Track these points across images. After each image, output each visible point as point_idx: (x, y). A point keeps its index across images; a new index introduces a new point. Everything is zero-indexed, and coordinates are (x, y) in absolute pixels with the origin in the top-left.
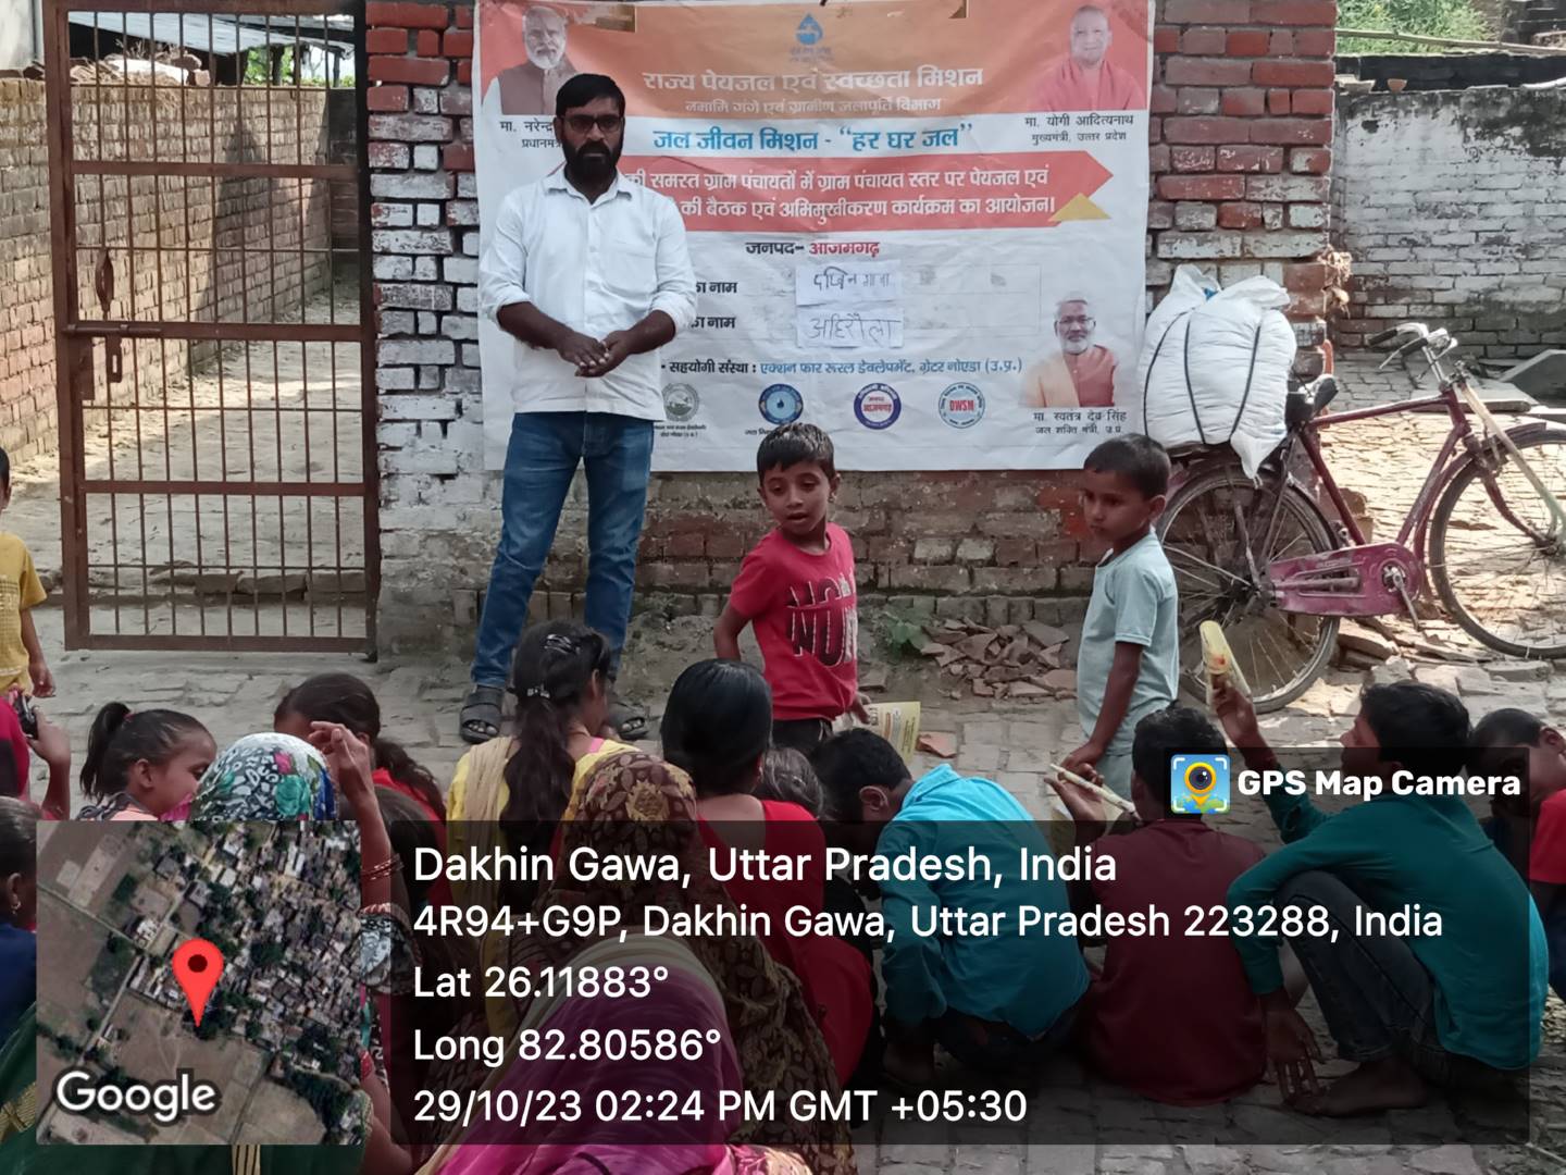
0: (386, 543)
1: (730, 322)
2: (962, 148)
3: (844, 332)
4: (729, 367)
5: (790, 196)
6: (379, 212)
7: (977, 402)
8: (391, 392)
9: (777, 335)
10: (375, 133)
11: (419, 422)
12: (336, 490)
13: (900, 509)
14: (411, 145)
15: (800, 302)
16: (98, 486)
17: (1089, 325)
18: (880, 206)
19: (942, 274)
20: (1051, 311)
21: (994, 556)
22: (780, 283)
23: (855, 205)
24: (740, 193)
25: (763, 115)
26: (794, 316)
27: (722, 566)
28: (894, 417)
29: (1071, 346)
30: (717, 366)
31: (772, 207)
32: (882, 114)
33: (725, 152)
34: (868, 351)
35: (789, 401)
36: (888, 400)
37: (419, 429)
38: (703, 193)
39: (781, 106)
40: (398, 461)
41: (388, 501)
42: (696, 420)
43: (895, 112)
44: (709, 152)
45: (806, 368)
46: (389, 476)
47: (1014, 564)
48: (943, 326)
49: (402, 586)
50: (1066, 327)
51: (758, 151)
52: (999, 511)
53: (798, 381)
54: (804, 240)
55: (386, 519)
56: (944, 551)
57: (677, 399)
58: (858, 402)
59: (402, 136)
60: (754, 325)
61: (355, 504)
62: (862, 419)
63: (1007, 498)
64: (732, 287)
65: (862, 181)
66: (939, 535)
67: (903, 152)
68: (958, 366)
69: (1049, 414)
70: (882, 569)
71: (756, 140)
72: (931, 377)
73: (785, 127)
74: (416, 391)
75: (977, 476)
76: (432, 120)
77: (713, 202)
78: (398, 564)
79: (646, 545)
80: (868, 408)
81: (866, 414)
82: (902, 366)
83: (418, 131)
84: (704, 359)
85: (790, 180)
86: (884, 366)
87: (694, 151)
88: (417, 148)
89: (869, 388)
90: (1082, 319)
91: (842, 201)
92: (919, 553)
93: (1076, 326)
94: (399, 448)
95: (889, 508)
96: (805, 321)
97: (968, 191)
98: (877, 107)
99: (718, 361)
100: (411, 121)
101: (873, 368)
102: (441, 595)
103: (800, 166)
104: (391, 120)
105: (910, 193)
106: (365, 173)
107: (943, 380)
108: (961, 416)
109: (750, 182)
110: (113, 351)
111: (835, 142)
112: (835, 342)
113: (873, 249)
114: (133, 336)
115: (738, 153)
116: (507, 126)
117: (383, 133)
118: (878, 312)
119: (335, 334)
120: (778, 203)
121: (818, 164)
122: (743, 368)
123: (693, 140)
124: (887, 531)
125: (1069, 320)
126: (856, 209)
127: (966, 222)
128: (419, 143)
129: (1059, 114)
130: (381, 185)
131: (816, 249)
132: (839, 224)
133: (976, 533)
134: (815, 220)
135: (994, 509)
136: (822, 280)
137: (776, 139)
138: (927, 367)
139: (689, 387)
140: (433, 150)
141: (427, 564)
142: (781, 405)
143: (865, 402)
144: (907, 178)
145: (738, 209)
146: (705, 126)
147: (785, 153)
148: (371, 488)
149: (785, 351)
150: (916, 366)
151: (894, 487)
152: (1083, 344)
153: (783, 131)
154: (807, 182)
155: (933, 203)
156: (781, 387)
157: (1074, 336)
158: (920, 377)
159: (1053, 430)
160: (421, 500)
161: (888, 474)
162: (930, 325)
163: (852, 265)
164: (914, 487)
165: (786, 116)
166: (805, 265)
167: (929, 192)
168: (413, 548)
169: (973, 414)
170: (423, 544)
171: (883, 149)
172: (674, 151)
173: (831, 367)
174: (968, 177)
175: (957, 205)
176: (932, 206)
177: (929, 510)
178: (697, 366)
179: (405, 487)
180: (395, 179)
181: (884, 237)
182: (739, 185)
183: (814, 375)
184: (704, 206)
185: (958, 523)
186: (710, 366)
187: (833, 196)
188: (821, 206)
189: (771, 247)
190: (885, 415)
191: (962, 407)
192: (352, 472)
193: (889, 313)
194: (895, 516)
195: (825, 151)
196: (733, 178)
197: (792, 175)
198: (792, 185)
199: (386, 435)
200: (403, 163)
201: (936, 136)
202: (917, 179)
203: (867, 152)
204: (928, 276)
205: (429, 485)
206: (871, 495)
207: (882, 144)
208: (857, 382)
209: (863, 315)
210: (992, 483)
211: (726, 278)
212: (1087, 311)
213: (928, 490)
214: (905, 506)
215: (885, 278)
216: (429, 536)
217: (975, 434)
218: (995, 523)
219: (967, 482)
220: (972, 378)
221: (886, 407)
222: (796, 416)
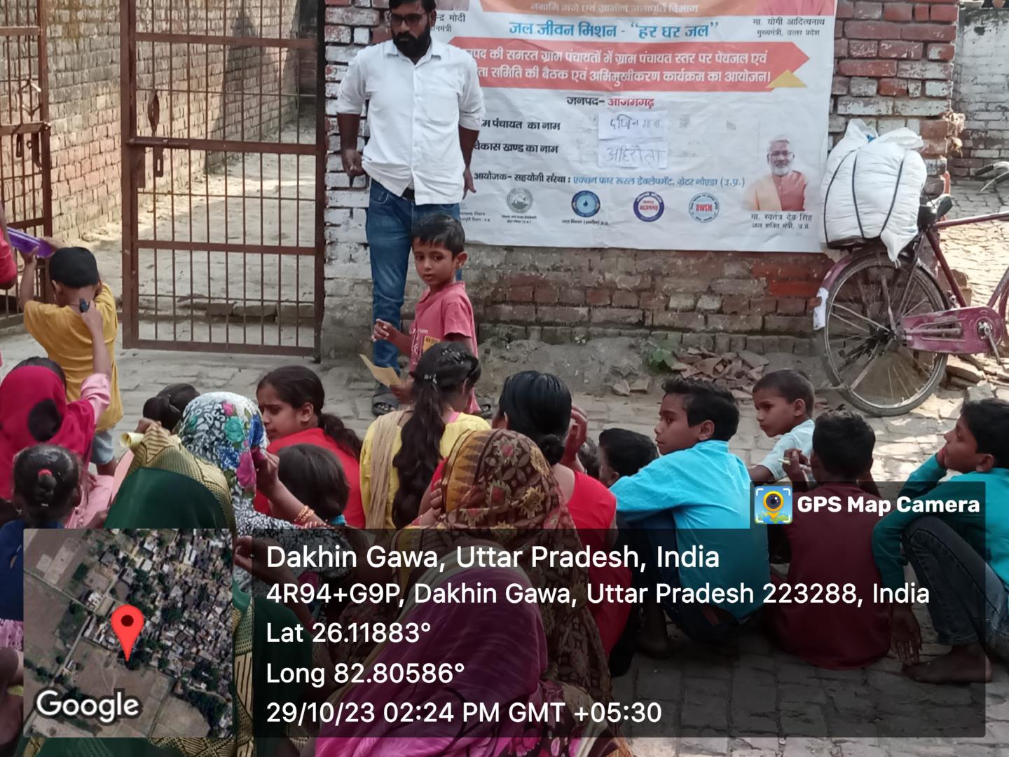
0: (328, 286)
1: (555, 149)
2: (711, 38)
3: (629, 157)
4: (552, 178)
5: (596, 67)
6: (330, 71)
7: (714, 206)
8: (334, 189)
9: (584, 158)
10: (329, 19)
11: (351, 209)
12: (297, 251)
13: (661, 274)
14: (352, 28)
15: (601, 136)
16: (147, 244)
17: (790, 157)
18: (655, 75)
19: (695, 121)
20: (765, 147)
21: (721, 307)
22: (588, 124)
23: (639, 74)
24: (564, 64)
25: (581, 13)
26: (597, 146)
27: (544, 308)
28: (659, 215)
29: (777, 171)
30: (545, 178)
31: (585, 73)
32: (659, 15)
33: (556, 37)
34: (644, 170)
35: (591, 202)
36: (656, 203)
37: (351, 213)
38: (540, 64)
39: (593, 8)
40: (338, 234)
41: (330, 260)
42: (530, 213)
43: (668, 13)
44: (545, 37)
45: (603, 181)
46: (331, 243)
47: (735, 313)
48: (694, 155)
49: (338, 315)
50: (775, 158)
51: (577, 37)
52: (727, 278)
53: (596, 188)
54: (605, 96)
55: (328, 271)
56: (689, 303)
57: (518, 198)
58: (636, 204)
59: (346, 22)
60: (569, 151)
61: (309, 261)
62: (639, 215)
63: (732, 269)
64: (557, 126)
65: (644, 58)
66: (686, 293)
67: (672, 40)
68: (703, 181)
70: (648, 313)
71: (576, 30)
72: (685, 189)
73: (595, 21)
74: (351, 188)
75: (712, 255)
76: (366, 12)
77: (546, 69)
78: (336, 300)
79: (495, 293)
80: (642, 208)
81: (641, 212)
82: (666, 180)
83: (357, 18)
84: (536, 173)
85: (596, 57)
86: (654, 180)
87: (536, 36)
88: (356, 30)
89: (644, 195)
90: (785, 153)
91: (631, 72)
92: (673, 304)
93: (782, 157)
94: (339, 225)
95: (654, 274)
96: (603, 150)
97: (713, 66)
98: (656, 9)
99: (546, 175)
100: (352, 12)
101: (647, 181)
102: (362, 321)
103: (604, 47)
104: (340, 11)
105: (676, 67)
106: (322, 46)
107: (692, 191)
108: (704, 215)
109: (571, 57)
110: (158, 157)
111: (628, 32)
112: (621, 164)
113: (649, 103)
114: (171, 147)
115: (564, 38)
117: (334, 19)
118: (652, 145)
119: (300, 150)
120: (588, 72)
121: (616, 47)
122: (562, 179)
123: (535, 29)
124: (652, 289)
125: (777, 153)
126: (640, 76)
127: (712, 87)
128: (357, 26)
129: (776, 17)
130: (332, 53)
131: (613, 103)
132: (627, 86)
133: (710, 292)
134: (613, 83)
135: (722, 277)
136: (616, 122)
137: (590, 29)
138: (683, 182)
139: (526, 191)
140: (366, 32)
141: (354, 301)
142: (586, 204)
143: (641, 204)
144: (673, 57)
145: (563, 74)
146: (543, 20)
147: (594, 39)
148: (320, 251)
149: (589, 169)
150: (675, 181)
151: (657, 261)
152: (785, 170)
153: (594, 24)
154: (608, 58)
155: (690, 74)
156: (586, 192)
157: (780, 164)
158: (678, 189)
159: (764, 226)
160: (351, 260)
161: (653, 251)
162: (685, 154)
163: (635, 113)
164: (671, 260)
165: (596, 14)
166: (604, 112)
167: (688, 67)
168: (345, 290)
169: (711, 214)
170: (352, 289)
171: (659, 38)
172: (522, 36)
173: (619, 181)
174: (714, 57)
175: (706, 76)
176: (690, 76)
177: (680, 276)
178: (532, 177)
179: (341, 251)
180: (341, 49)
181: (658, 96)
182: (564, 59)
183: (608, 185)
184: (541, 72)
185: (700, 285)
186: (541, 177)
187: (625, 67)
188: (617, 74)
189: (583, 100)
190: (654, 213)
191: (704, 209)
192: (308, 240)
193: (660, 146)
194: (658, 279)
195: (621, 38)
196: (560, 54)
197: (599, 53)
198: (598, 60)
199: (330, 216)
200: (346, 39)
201: (693, 30)
202: (682, 57)
203: (648, 40)
204: (685, 122)
205: (357, 250)
206: (642, 265)
207: (659, 34)
208: (636, 190)
209: (641, 146)
210: (722, 259)
211: (553, 120)
212: (789, 148)
213: (680, 262)
214: (664, 273)
215: (657, 123)
216: (356, 283)
217: (711, 227)
218: (724, 285)
219: (706, 259)
220: (711, 190)
221: (655, 208)
222: (596, 211)
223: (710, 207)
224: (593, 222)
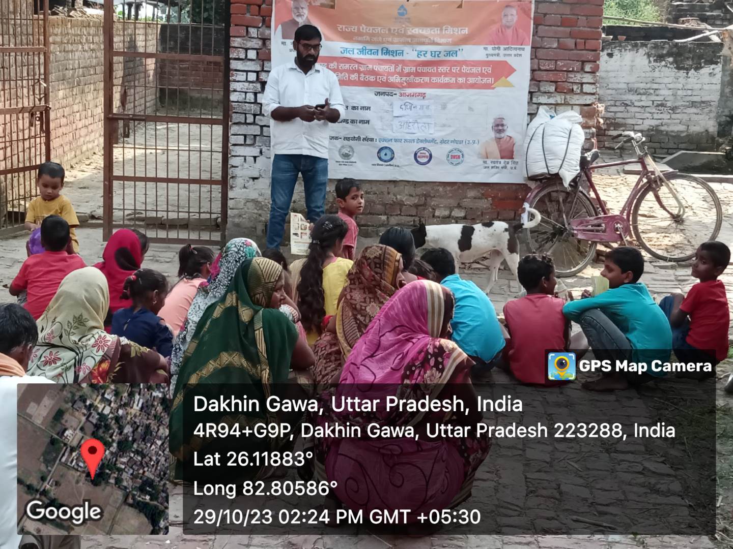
0: (230, 203)
1: (368, 122)
2: (459, 57)
3: (411, 127)
4: (366, 139)
5: (392, 74)
6: (233, 75)
7: (461, 156)
8: (234, 145)
9: (385, 127)
10: (233, 44)
11: (245, 157)
12: (211, 182)
13: (430, 196)
14: (246, 50)
15: (395, 115)
16: (118, 178)
17: (505, 128)
18: (427, 79)
19: (450, 106)
20: (491, 122)
21: (465, 216)
22: (387, 107)
23: (417, 78)
24: (373, 72)
25: (383, 43)
26: (392, 121)
27: (361, 216)
28: (429, 161)
29: (498, 135)
30: (362, 139)
31: (385, 78)
32: (429, 44)
33: (368, 57)
34: (420, 135)
35: (389, 153)
36: (428, 154)
37: (245, 159)
38: (359, 72)
39: (390, 39)
40: (237, 172)
41: (232, 187)
42: (353, 159)
43: (434, 43)
44: (362, 56)
45: (396, 141)
46: (232, 177)
47: (473, 219)
48: (450, 126)
49: (237, 220)
50: (496, 128)
51: (380, 57)
52: (469, 198)
53: (394, 146)
54: (397, 91)
55: (231, 194)
56: (447, 213)
57: (345, 151)
58: (416, 154)
59: (243, 46)
60: (376, 123)
61: (217, 189)
62: (417, 161)
63: (471, 193)
64: (368, 108)
65: (420, 69)
66: (445, 207)
67: (437, 59)
68: (455, 142)
69: (489, 161)
70: (422, 219)
71: (380, 52)
72: (444, 145)
73: (391, 47)
74: (245, 145)
75: (460, 185)
76: (255, 40)
77: (362, 75)
78: (236, 212)
79: (332, 207)
80: (419, 157)
81: (419, 159)
82: (433, 141)
83: (250, 44)
84: (357, 136)
85: (392, 68)
86: (426, 141)
87: (356, 56)
88: (249, 51)
89: (420, 149)
90: (502, 125)
91: (412, 77)
92: (437, 213)
93: (500, 128)
94: (237, 167)
95: (426, 196)
96: (396, 122)
97: (461, 75)
98: (427, 41)
99: (362, 137)
100: (247, 40)
101: (422, 141)
102: (251, 224)
103: (397, 63)
104: (239, 40)
105: (439, 75)
106: (227, 60)
107: (449, 147)
108: (455, 161)
109: (377, 68)
110: (126, 126)
111: (410, 54)
112: (407, 131)
113: (423, 96)
114: (134, 120)
115: (373, 57)
116: (283, 43)
117: (236, 45)
118: (424, 120)
119: (212, 122)
120: (387, 76)
121: (403, 62)
122: (372, 140)
123: (356, 51)
124: (425, 205)
125: (498, 125)
126: (418, 80)
127: (460, 86)
128: (249, 49)
129: (496, 46)
130: (234, 65)
131: (401, 95)
132: (410, 85)
133: (459, 206)
134: (401, 83)
135: (466, 197)
136: (403, 107)
137: (388, 52)
138: (443, 142)
139: (350, 147)
140: (255, 52)
141: (246, 212)
142: (386, 155)
143: (419, 154)
144: (437, 68)
145: (372, 78)
146: (360, 46)
147: (391, 58)
148: (225, 182)
149: (388, 134)
150: (438, 141)
151: (428, 188)
152: (502, 135)
153: (391, 49)
154: (399, 69)
155: (447, 79)
156: (386, 148)
157: (500, 131)
158: (440, 146)
159: (490, 168)
160: (245, 187)
161: (426, 183)
162: (444, 126)
163: (415, 101)
164: (436, 188)
165: (392, 43)
166: (397, 101)
167: (446, 75)
168: (241, 205)
169: (460, 160)
170: (245, 204)
171: (429, 57)
172: (348, 55)
173: (406, 141)
174: (461, 69)
175: (456, 80)
176: (446, 80)
177: (441, 197)
178: (354, 138)
179: (239, 182)
180: (240, 62)
181: (429, 91)
182: (373, 69)
183: (399, 144)
184: (359, 77)
185: (453, 202)
186: (359, 138)
187: (408, 75)
188: (404, 79)
189: (384, 94)
190: (425, 160)
191: (455, 157)
192: (218, 176)
193: (428, 120)
194: (428, 199)
195: (406, 57)
196: (370, 66)
197: (393, 66)
198: (393, 70)
199: (232, 161)
200: (242, 56)
201: (449, 53)
202: (442, 69)
203: (422, 58)
204: (444, 107)
205: (248, 181)
206: (419, 190)
207: (428, 55)
208: (415, 147)
209: (419, 121)
210: (466, 187)
211: (366, 104)
212: (504, 122)
213: (441, 189)
214: (432, 195)
215: (428, 107)
216: (248, 201)
217: (459, 168)
218: (466, 202)
219: (456, 187)
220: (459, 146)
221: (427, 157)
222: (392, 159)
223: (459, 156)
224: (390, 165)
